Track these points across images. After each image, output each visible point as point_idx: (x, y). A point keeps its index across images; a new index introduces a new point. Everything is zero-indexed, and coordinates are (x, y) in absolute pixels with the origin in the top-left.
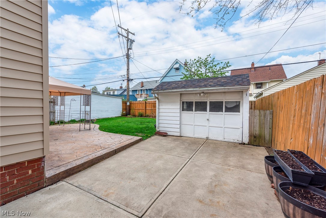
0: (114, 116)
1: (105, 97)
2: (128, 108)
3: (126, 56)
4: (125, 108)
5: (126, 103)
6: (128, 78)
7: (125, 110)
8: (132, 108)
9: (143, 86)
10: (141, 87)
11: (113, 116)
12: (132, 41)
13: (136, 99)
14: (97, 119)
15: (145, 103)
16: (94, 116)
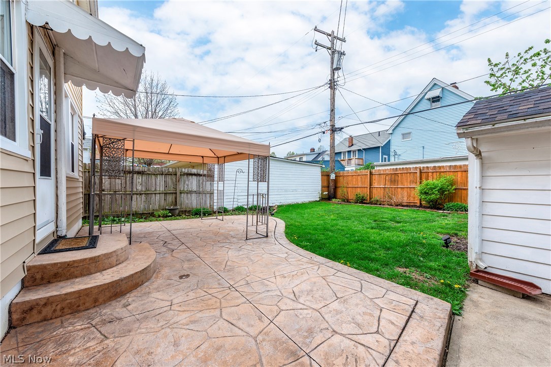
0: (307, 200)
1: (291, 164)
2: (331, 184)
3: (329, 86)
4: (326, 184)
5: (328, 176)
6: (333, 126)
7: (326, 189)
8: (339, 185)
9: (353, 145)
10: (349, 147)
11: (305, 200)
12: (342, 54)
13: (343, 167)
14: (278, 206)
15: (369, 173)
16: (275, 200)
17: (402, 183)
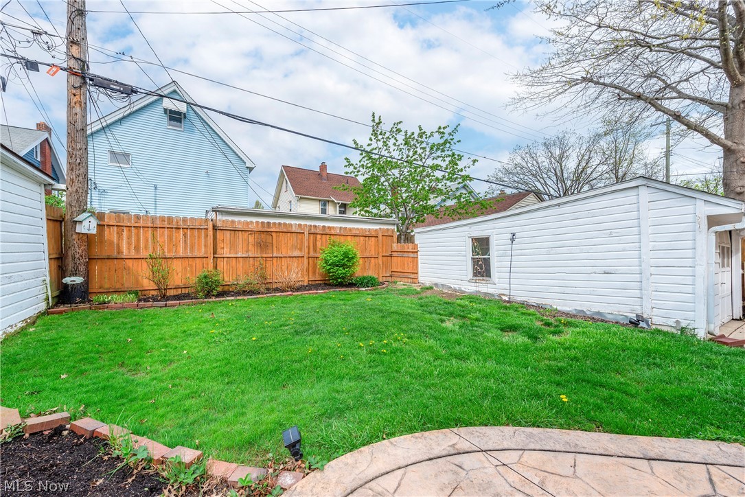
17: (278, 249)
